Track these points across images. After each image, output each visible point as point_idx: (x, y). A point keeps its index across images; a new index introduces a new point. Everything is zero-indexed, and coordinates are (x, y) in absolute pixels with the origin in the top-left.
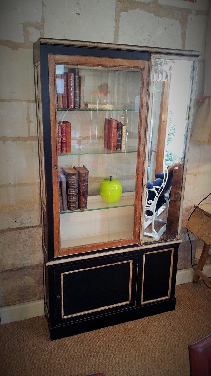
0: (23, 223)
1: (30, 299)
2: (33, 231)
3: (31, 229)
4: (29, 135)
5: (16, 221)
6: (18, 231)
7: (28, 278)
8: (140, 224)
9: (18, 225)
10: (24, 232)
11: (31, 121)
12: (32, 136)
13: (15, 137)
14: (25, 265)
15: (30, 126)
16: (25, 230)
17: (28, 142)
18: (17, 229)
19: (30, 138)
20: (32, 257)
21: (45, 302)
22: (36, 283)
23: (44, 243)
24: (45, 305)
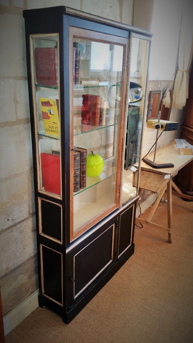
0: (14, 219)
1: (24, 296)
2: (23, 226)
3: (21, 224)
4: (17, 118)
5: (8, 220)
6: (10, 230)
7: (21, 276)
8: (120, 190)
9: (10, 223)
10: (15, 229)
11: (18, 102)
12: (19, 120)
13: (4, 123)
14: (18, 264)
15: (17, 108)
16: (17, 226)
17: (15, 127)
18: (9, 228)
19: (18, 122)
20: (23, 253)
21: (43, 293)
22: (28, 278)
23: (41, 234)
24: (44, 296)
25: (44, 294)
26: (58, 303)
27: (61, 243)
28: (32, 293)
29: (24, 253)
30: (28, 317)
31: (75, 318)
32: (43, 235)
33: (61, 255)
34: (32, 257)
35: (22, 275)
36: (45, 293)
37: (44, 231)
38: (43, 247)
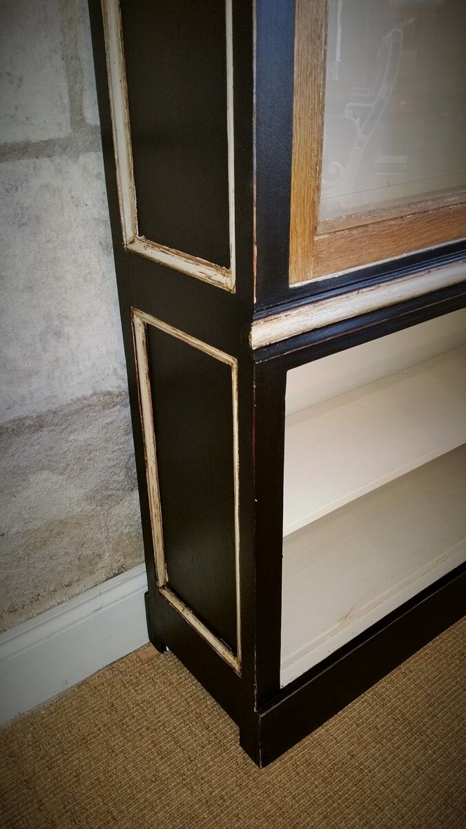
21: (161, 583)
22: (89, 498)
23: (132, 242)
24: (163, 596)
25: (163, 587)
26: (220, 648)
27: (226, 279)
28: (115, 575)
29: (57, 360)
30: (85, 682)
31: (307, 741)
32: (142, 247)
33: (228, 368)
34: (109, 393)
35: (55, 478)
36: (169, 586)
37: (145, 229)
38: (149, 329)
